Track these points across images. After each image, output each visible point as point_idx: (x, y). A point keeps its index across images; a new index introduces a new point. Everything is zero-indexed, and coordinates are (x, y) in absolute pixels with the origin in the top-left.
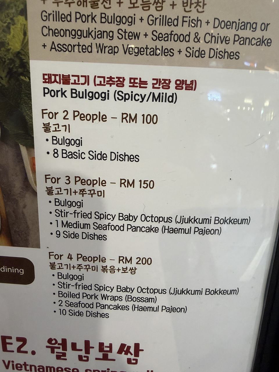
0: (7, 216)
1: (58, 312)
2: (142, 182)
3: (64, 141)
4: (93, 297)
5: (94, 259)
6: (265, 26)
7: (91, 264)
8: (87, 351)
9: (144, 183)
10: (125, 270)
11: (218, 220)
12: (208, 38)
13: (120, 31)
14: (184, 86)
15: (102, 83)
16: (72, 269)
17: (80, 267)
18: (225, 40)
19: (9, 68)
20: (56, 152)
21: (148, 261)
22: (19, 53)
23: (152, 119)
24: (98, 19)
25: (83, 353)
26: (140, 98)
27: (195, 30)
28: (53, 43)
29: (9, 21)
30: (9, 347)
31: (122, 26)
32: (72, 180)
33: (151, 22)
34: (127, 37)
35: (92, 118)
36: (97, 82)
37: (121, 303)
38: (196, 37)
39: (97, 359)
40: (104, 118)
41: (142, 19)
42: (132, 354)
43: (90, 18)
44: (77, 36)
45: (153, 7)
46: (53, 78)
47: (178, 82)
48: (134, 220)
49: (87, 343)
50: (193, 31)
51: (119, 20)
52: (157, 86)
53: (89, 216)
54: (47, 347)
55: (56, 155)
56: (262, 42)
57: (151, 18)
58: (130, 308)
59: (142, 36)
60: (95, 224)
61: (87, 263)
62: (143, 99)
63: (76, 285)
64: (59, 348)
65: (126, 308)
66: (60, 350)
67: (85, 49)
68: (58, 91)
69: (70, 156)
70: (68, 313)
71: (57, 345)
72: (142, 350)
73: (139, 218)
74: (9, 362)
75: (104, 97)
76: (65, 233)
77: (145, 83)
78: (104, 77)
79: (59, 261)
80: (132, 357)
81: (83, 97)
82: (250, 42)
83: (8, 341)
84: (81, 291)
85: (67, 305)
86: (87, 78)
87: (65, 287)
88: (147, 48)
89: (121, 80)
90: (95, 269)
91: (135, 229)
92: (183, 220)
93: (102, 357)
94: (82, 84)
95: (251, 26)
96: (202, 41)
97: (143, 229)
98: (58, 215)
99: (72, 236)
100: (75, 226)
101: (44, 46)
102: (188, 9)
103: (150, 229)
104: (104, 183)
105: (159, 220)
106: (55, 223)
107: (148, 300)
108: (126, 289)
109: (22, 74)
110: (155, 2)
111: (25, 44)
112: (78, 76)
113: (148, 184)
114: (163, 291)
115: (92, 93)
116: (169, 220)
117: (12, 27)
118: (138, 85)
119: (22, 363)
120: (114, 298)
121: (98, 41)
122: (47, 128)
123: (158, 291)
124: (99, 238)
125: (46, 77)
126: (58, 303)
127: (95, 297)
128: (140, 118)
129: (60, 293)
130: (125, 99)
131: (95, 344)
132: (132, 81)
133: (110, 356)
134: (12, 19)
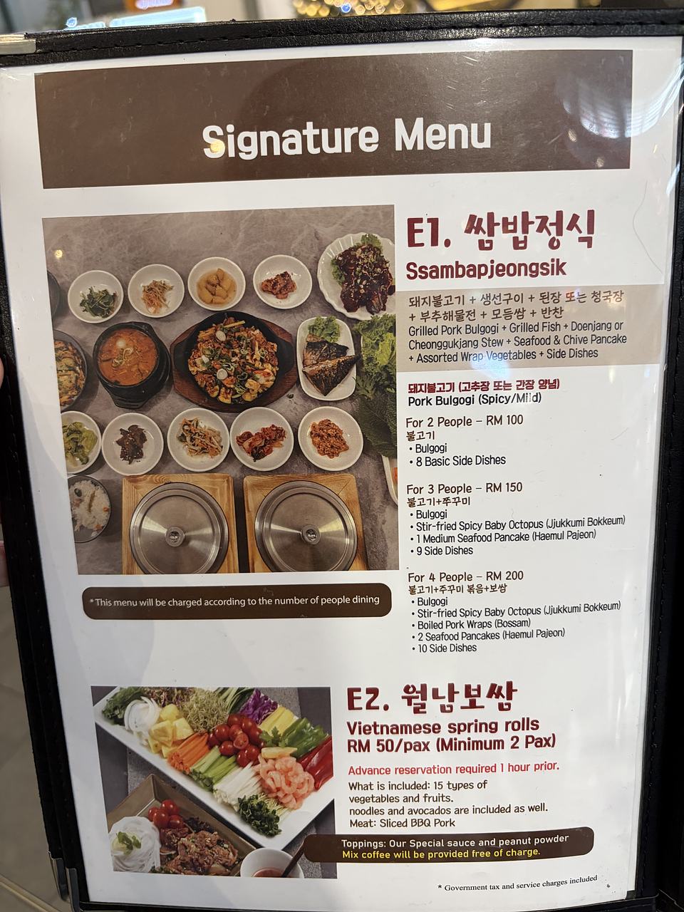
0: (364, 534)
1: (417, 648)
2: (510, 485)
3: (428, 448)
4: (458, 625)
5: (459, 578)
6: (619, 326)
7: (456, 584)
8: (451, 699)
9: (512, 486)
10: (493, 588)
11: (592, 522)
12: (567, 340)
13: (484, 340)
14: (547, 385)
15: (467, 389)
16: (434, 591)
17: (443, 589)
18: (584, 340)
19: (376, 382)
20: (419, 460)
21: (518, 575)
22: (386, 366)
23: (517, 420)
24: (463, 330)
25: (446, 702)
26: (504, 399)
27: (555, 333)
28: (420, 355)
29: (378, 338)
30: (357, 703)
31: (486, 335)
32: (436, 489)
33: (513, 330)
34: (491, 345)
35: (457, 423)
36: (463, 388)
37: (490, 631)
38: (556, 339)
39: (462, 708)
40: (469, 422)
41: (504, 328)
42: (503, 697)
43: (456, 330)
44: (443, 347)
45: (514, 317)
46: (419, 387)
47: (542, 382)
48: (502, 528)
49: (451, 687)
50: (553, 334)
51: (484, 330)
52: (521, 387)
53: (454, 527)
54: (403, 697)
55: (419, 464)
56: (617, 339)
57: (513, 326)
58: (501, 636)
59: (505, 343)
60: (460, 536)
61: (452, 583)
62: (508, 401)
63: (439, 612)
64: (417, 697)
65: (496, 636)
66: (419, 701)
67: (450, 358)
68: (423, 400)
69: (434, 464)
70: (429, 648)
71: (415, 694)
72: (516, 690)
73: (507, 526)
74: (355, 724)
75: (469, 401)
76: (427, 549)
77: (510, 385)
78: (469, 383)
79: (420, 584)
80: (504, 701)
81: (448, 404)
82: (607, 340)
83: (356, 694)
84: (445, 619)
85: (429, 639)
86: (452, 385)
87: (426, 615)
88: (510, 353)
89: (486, 384)
90: (460, 589)
91: (504, 538)
92: (555, 524)
93: (468, 705)
94: (447, 391)
95: (606, 326)
96: (562, 342)
97: (513, 538)
98: (419, 529)
99: (435, 552)
100: (438, 539)
101: (411, 358)
102: (547, 315)
103: (520, 537)
104: (469, 489)
105: (529, 525)
106: (416, 538)
107: (521, 623)
108: (495, 613)
109: (388, 386)
110: (516, 312)
111: (392, 358)
112: (443, 384)
113: (516, 487)
114: (538, 611)
115: (457, 398)
116: (540, 525)
117: (381, 343)
118: (502, 388)
119: (371, 724)
120: (482, 625)
121: (463, 350)
122: (411, 437)
123: (532, 611)
124: (464, 552)
125: (412, 387)
126: (417, 637)
127: (461, 625)
128: (505, 420)
129: (421, 623)
130: (490, 402)
131: (460, 688)
132: (497, 384)
133: (479, 702)
134: (380, 336)
